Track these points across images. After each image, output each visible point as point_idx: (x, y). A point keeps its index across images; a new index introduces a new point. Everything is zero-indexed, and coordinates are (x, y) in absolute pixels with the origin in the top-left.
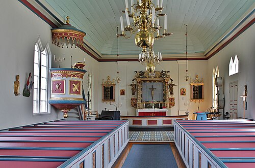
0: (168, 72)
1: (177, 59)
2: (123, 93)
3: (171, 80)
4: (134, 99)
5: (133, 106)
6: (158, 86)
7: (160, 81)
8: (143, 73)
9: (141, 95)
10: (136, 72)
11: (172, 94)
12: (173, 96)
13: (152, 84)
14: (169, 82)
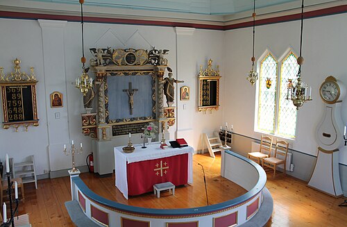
0: (165, 51)
1: (175, 25)
2: (57, 102)
3: (169, 69)
4: (89, 117)
5: (87, 134)
6: (142, 85)
7: (146, 72)
8: (109, 52)
9: (107, 106)
10: (94, 50)
11: (170, 100)
12: (173, 105)
13: (129, 79)
14: (166, 75)
